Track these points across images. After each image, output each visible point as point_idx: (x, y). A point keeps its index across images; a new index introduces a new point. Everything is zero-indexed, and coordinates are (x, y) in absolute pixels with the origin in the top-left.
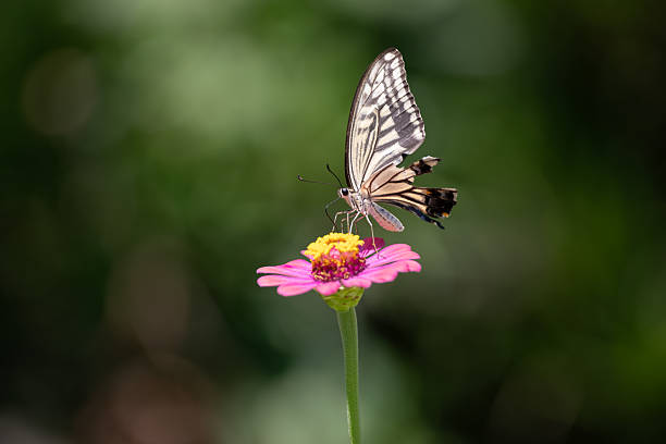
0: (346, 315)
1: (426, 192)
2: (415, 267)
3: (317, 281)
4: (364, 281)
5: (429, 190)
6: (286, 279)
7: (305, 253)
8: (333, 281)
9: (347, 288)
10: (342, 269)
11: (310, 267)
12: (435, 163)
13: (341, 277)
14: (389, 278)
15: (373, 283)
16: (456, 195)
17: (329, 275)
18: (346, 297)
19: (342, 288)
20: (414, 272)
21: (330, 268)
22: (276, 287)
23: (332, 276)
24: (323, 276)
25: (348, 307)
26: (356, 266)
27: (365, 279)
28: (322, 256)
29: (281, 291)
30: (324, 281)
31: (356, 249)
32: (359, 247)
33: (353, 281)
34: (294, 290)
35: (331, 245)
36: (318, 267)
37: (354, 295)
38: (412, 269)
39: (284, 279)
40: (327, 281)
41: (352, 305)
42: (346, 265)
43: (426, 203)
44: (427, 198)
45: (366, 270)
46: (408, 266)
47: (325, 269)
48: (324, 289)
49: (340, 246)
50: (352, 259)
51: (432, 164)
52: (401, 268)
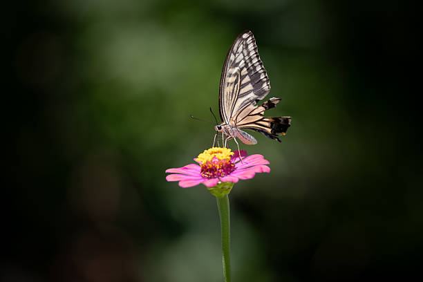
0: (222, 200)
1: (271, 120)
2: (266, 169)
3: (204, 178)
4: (234, 178)
5: (273, 119)
6: (185, 177)
7: (197, 160)
8: (215, 178)
9: (223, 183)
10: (220, 171)
11: (200, 169)
12: (278, 102)
13: (219, 175)
14: (250, 176)
15: (240, 180)
16: (290, 120)
17: (211, 174)
18: (222, 188)
19: (220, 182)
20: (266, 173)
21: (212, 170)
22: (178, 182)
23: (214, 175)
24: (208, 175)
25: (223, 194)
26: (229, 168)
27: (235, 177)
28: (207, 162)
29: (181, 184)
30: (209, 178)
31: (229, 158)
32: (231, 156)
33: (227, 178)
34: (189, 183)
35: (213, 155)
36: (205, 169)
37: (227, 187)
38: (265, 171)
39: (182, 176)
40: (211, 178)
41: (226, 193)
42: (222, 168)
43: (271, 127)
44: (272, 124)
45: (235, 171)
46: (262, 169)
47: (209, 170)
48: (209, 183)
49: (219, 156)
50: (226, 164)
51: (276, 102)
52: (258, 170)
